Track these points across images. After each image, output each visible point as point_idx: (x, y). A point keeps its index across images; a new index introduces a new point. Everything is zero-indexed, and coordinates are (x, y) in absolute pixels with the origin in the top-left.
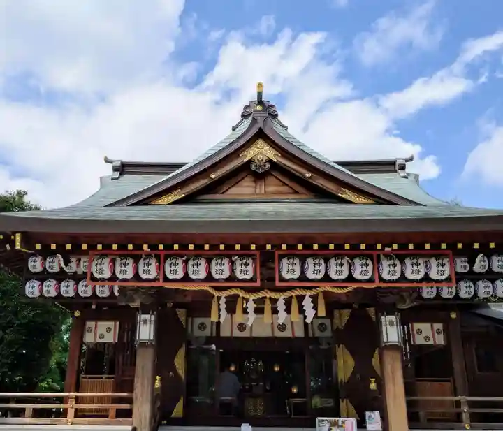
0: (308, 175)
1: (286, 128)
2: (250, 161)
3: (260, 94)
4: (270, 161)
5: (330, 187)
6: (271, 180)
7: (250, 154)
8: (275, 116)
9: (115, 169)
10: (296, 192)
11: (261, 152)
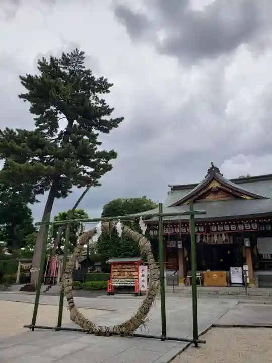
0: (231, 191)
1: (222, 176)
2: (211, 188)
3: (213, 165)
4: (217, 187)
5: (238, 194)
6: (219, 193)
7: (211, 186)
8: (218, 171)
9: (172, 189)
10: (227, 196)
11: (214, 185)
